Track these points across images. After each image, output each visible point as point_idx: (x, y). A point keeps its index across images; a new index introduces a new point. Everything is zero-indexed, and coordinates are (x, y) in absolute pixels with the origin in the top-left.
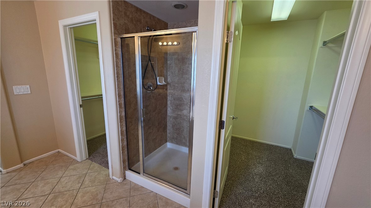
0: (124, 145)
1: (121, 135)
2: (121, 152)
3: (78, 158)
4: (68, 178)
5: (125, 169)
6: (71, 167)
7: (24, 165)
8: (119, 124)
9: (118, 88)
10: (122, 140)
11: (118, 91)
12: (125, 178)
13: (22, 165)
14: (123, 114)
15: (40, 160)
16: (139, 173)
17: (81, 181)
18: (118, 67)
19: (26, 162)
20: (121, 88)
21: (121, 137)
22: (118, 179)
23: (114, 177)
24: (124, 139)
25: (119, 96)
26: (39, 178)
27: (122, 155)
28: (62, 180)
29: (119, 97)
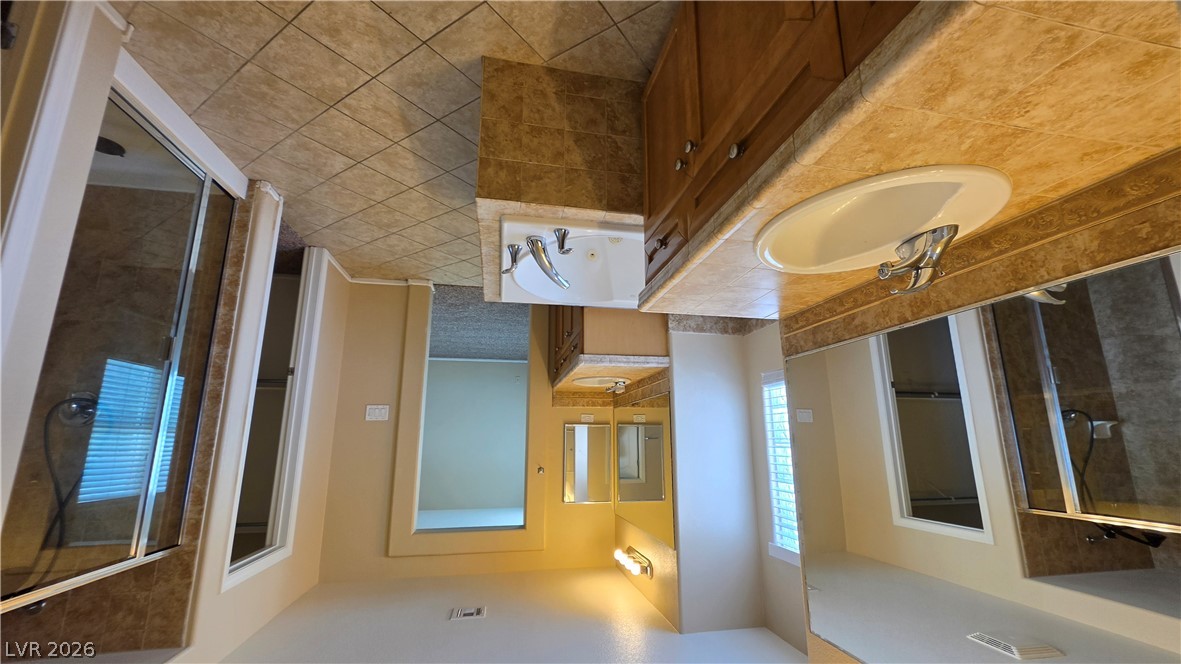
0: (234, 269)
1: (235, 297)
2: (245, 255)
3: (327, 256)
4: (359, 238)
5: (246, 208)
6: (345, 248)
7: (407, 280)
8: (233, 328)
9: (217, 417)
10: (235, 283)
11: (218, 411)
12: (252, 184)
13: (411, 282)
14: (215, 349)
15: (385, 277)
16: (214, 181)
17: (341, 223)
18: (200, 470)
19: (403, 284)
20: (207, 416)
21: (236, 291)
22: (271, 192)
23: (276, 198)
24: (230, 283)
25: (216, 398)
26: (397, 256)
27: (244, 246)
28: (368, 240)
29: (218, 396)
